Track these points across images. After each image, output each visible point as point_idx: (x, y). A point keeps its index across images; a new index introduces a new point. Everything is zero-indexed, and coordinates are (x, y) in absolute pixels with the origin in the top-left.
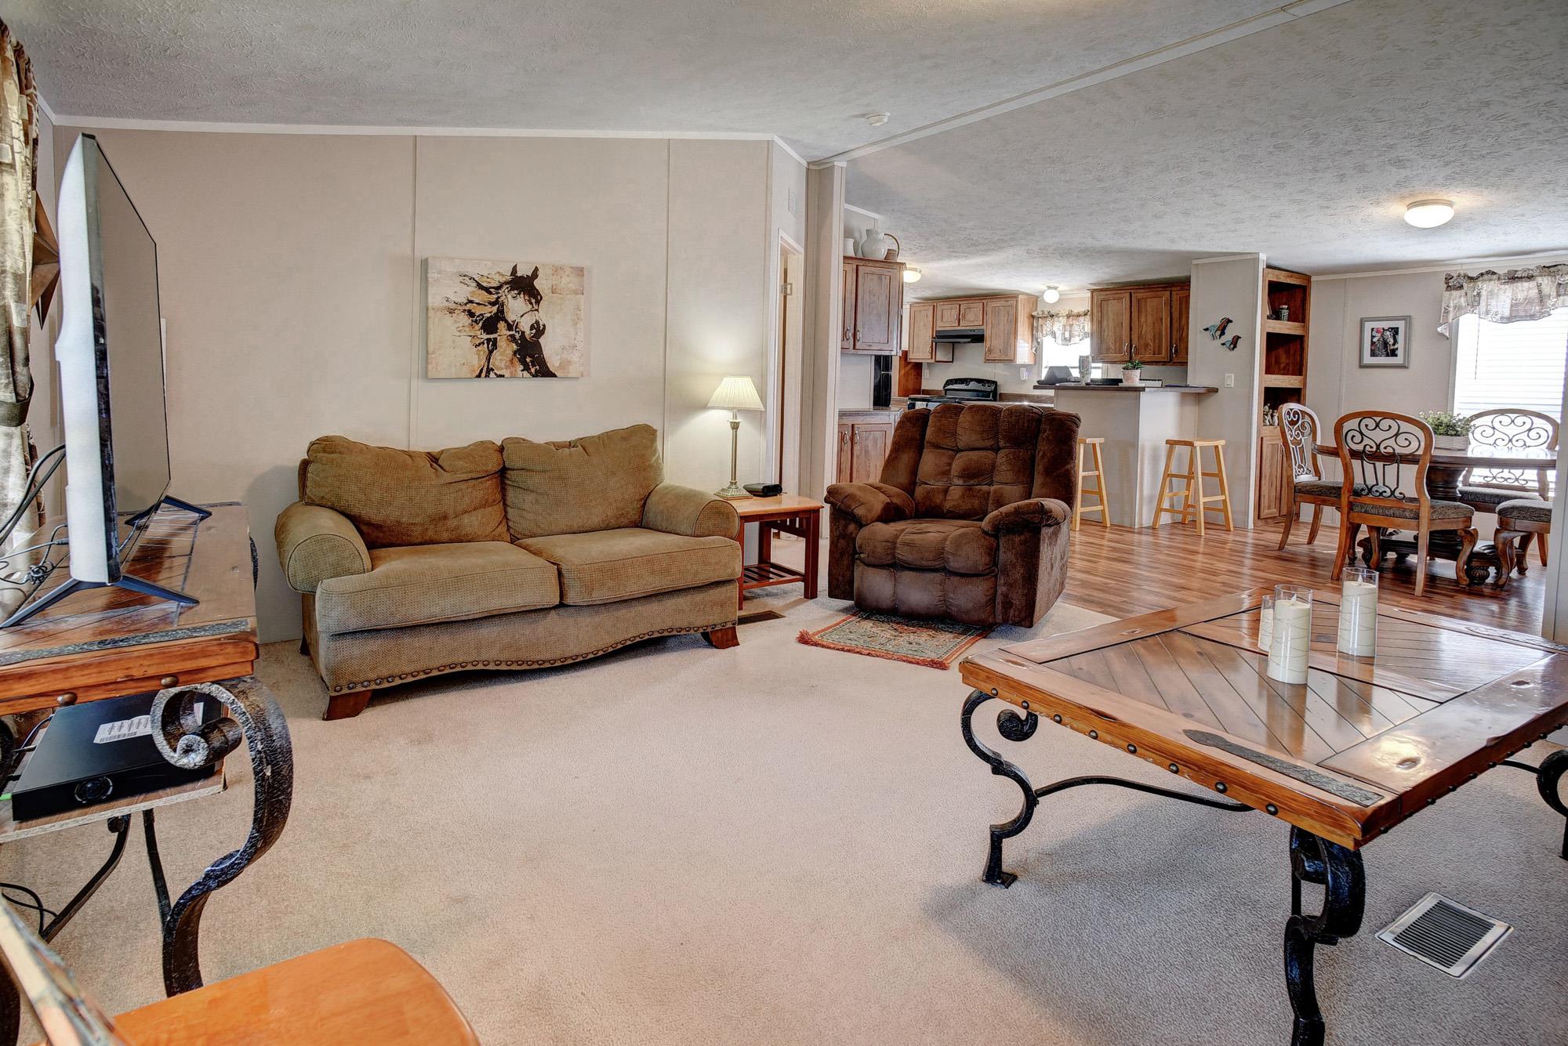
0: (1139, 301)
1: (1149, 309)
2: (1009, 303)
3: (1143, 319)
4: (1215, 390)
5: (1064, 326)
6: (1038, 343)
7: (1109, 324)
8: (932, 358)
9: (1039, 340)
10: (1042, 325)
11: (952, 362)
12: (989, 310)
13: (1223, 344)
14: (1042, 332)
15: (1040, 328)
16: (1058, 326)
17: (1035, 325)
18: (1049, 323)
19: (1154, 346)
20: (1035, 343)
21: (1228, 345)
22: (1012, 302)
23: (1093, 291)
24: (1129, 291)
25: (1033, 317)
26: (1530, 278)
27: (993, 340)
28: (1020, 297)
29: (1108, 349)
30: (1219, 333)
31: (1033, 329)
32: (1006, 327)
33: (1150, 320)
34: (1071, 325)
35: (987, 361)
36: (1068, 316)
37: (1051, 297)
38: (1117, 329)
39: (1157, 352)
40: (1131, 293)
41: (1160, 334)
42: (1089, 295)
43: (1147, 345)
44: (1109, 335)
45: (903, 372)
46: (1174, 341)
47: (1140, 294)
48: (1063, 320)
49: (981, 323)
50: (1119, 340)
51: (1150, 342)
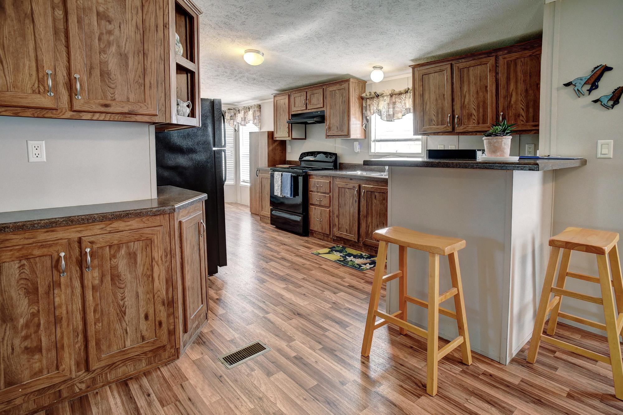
0: (460, 70)
1: (472, 78)
2: (342, 87)
3: (465, 89)
4: (584, 162)
5: (388, 104)
6: (367, 120)
7: (431, 97)
8: (289, 137)
9: (368, 118)
10: (369, 105)
11: (305, 139)
12: (328, 94)
13: (596, 101)
14: (370, 110)
15: (368, 107)
16: (383, 104)
17: (364, 105)
18: (375, 101)
19: (478, 115)
20: (365, 120)
21: (605, 101)
22: (345, 85)
23: (414, 67)
24: (450, 62)
25: (362, 98)
27: (332, 119)
28: (351, 80)
29: (431, 120)
30: (588, 87)
31: (363, 109)
32: (341, 107)
33: (473, 89)
34: (394, 103)
35: (328, 136)
36: (391, 95)
37: (376, 77)
38: (439, 101)
39: (481, 122)
40: (451, 65)
41: (485, 102)
42: (411, 70)
43: (470, 115)
44: (431, 108)
45: (271, 148)
46: (501, 109)
47: (462, 64)
48: (387, 99)
49: (322, 106)
50: (440, 111)
51: (474, 112)
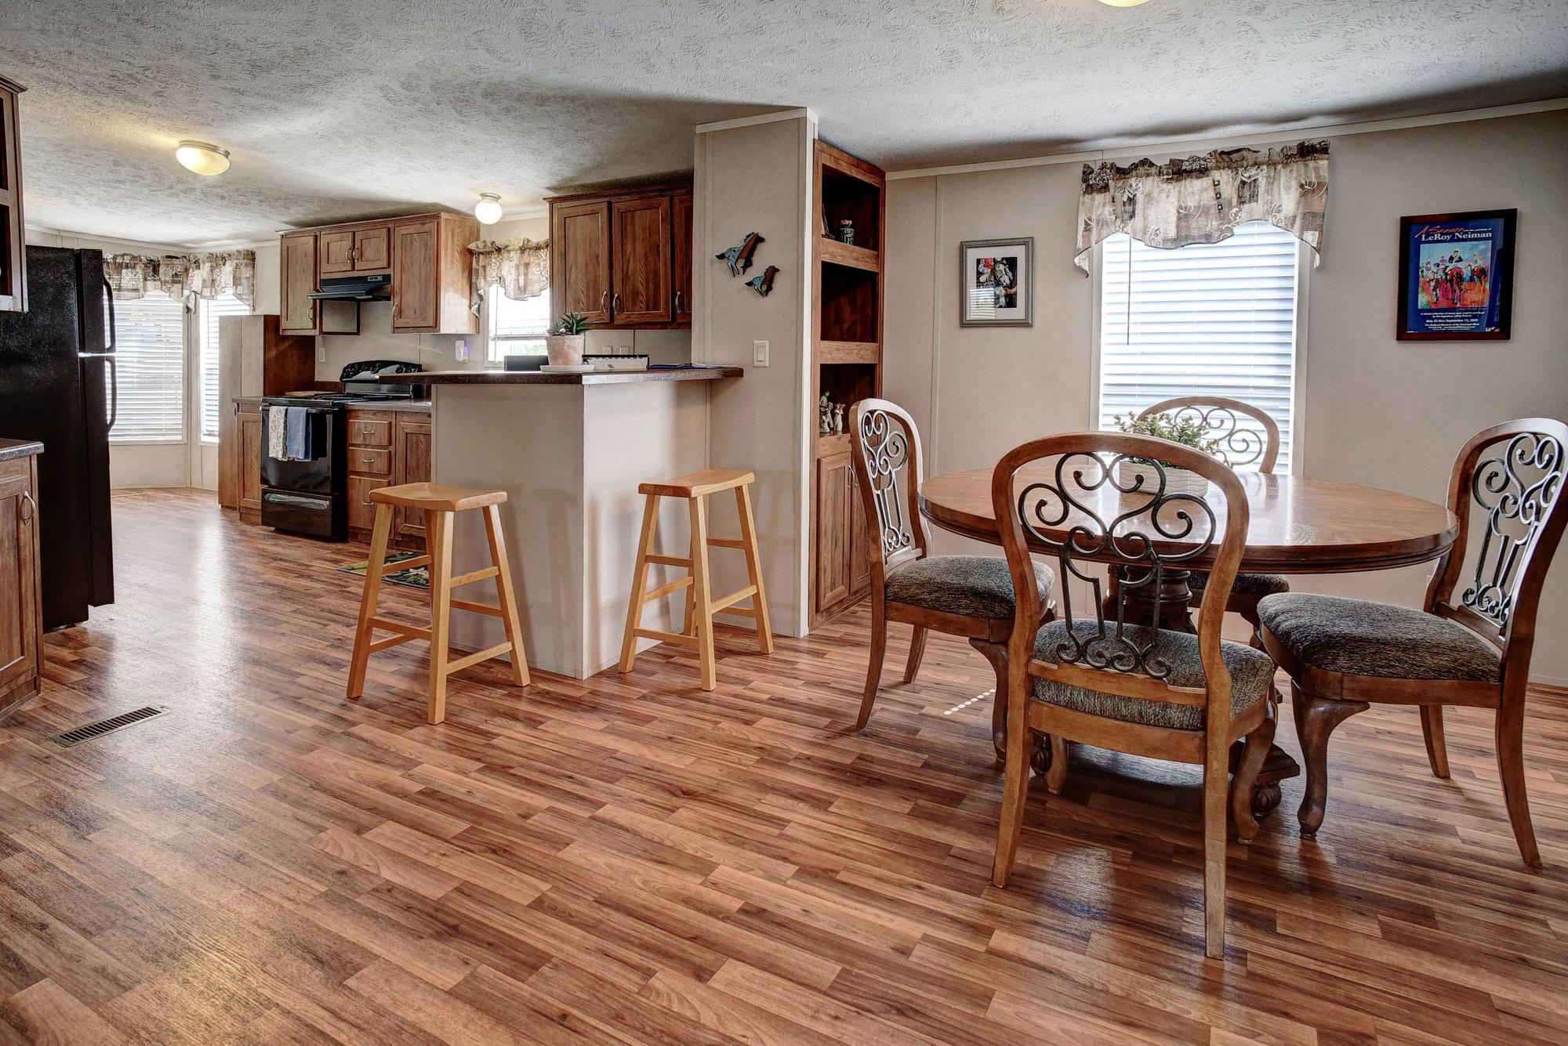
0: (622, 215)
1: (638, 231)
2: (427, 227)
3: (629, 248)
4: (738, 372)
5: (517, 267)
6: (481, 297)
7: (578, 259)
8: (315, 328)
9: (481, 292)
10: (484, 267)
11: (358, 333)
12: (397, 241)
13: (750, 284)
14: (485, 277)
15: (481, 271)
16: (508, 267)
17: (474, 265)
18: (494, 259)
19: (647, 295)
20: (475, 298)
21: (758, 284)
22: (431, 226)
23: (553, 201)
24: (607, 199)
25: (471, 252)
26: (1203, 172)
27: (408, 294)
28: (443, 215)
29: (577, 301)
30: (741, 263)
31: (471, 275)
32: (424, 269)
33: (640, 249)
34: (527, 265)
35: (396, 329)
36: (523, 250)
37: (487, 214)
38: (591, 267)
39: (651, 307)
40: (610, 204)
41: (656, 273)
42: (547, 206)
43: (636, 294)
44: (577, 276)
45: (273, 353)
46: (678, 285)
47: (622, 204)
48: (515, 256)
49: (385, 264)
50: (593, 287)
51: (642, 290)
